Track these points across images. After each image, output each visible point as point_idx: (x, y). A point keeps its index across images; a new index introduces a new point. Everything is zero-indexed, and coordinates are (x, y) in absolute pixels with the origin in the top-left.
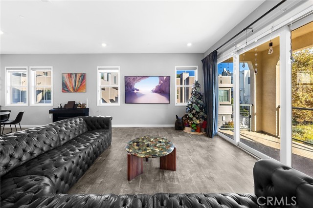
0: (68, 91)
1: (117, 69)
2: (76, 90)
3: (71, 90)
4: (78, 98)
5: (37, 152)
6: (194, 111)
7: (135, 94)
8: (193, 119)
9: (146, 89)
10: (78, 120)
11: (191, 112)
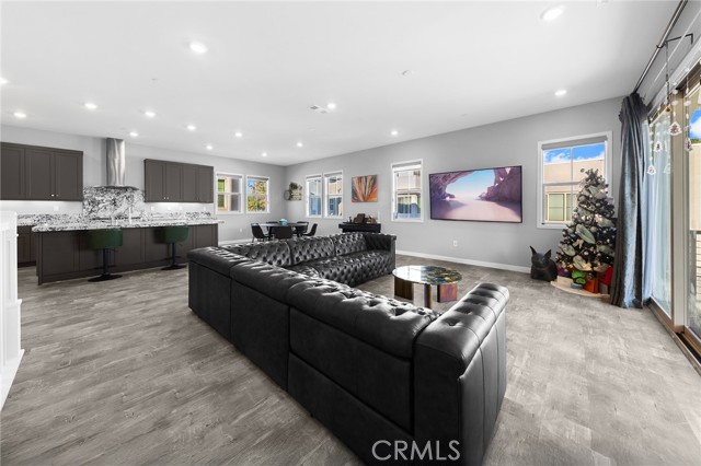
0: (358, 201)
1: (420, 163)
2: (367, 199)
3: (361, 198)
4: (367, 209)
5: (316, 256)
6: (580, 242)
7: (447, 203)
8: (574, 259)
9: (469, 193)
10: (357, 236)
11: (571, 243)
